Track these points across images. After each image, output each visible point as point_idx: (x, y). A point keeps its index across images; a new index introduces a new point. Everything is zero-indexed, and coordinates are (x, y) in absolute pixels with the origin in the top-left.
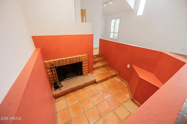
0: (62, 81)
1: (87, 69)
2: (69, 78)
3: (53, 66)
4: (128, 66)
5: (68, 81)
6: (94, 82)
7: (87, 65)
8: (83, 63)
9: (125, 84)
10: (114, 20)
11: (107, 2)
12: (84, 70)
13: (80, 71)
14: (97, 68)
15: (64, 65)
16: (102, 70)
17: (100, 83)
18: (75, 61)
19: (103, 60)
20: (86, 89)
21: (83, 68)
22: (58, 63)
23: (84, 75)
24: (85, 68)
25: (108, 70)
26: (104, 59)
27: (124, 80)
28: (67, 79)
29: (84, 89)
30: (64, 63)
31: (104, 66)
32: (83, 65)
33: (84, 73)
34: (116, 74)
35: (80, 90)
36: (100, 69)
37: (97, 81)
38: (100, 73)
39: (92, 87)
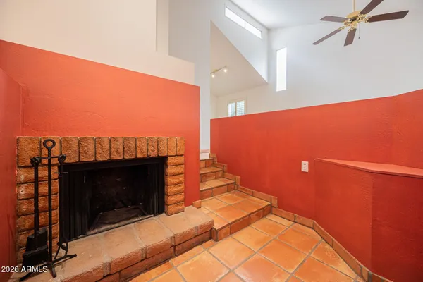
0: (76, 238)
1: (182, 187)
2: (109, 226)
3: (49, 150)
4: (305, 166)
5: (105, 235)
6: (208, 235)
7: (182, 170)
8: (170, 161)
9: (311, 230)
10: (234, 104)
11: (217, 70)
12: (170, 190)
13: (156, 195)
14: (211, 193)
15: (100, 158)
16: (226, 198)
17: (230, 238)
18: (141, 150)
19: (224, 171)
20: (179, 264)
21: (170, 180)
22: (75, 147)
23: (171, 209)
24: (174, 184)
25: (243, 197)
26: (225, 168)
27: (301, 219)
28: (103, 228)
29: (171, 267)
30: (99, 150)
31: (229, 188)
32: (170, 170)
33: (170, 199)
34: (271, 206)
35: (153, 272)
36: (220, 197)
37: (217, 226)
38: (223, 205)
39: (201, 255)
